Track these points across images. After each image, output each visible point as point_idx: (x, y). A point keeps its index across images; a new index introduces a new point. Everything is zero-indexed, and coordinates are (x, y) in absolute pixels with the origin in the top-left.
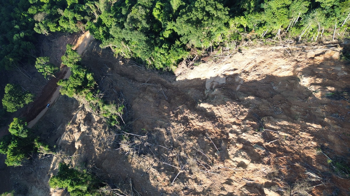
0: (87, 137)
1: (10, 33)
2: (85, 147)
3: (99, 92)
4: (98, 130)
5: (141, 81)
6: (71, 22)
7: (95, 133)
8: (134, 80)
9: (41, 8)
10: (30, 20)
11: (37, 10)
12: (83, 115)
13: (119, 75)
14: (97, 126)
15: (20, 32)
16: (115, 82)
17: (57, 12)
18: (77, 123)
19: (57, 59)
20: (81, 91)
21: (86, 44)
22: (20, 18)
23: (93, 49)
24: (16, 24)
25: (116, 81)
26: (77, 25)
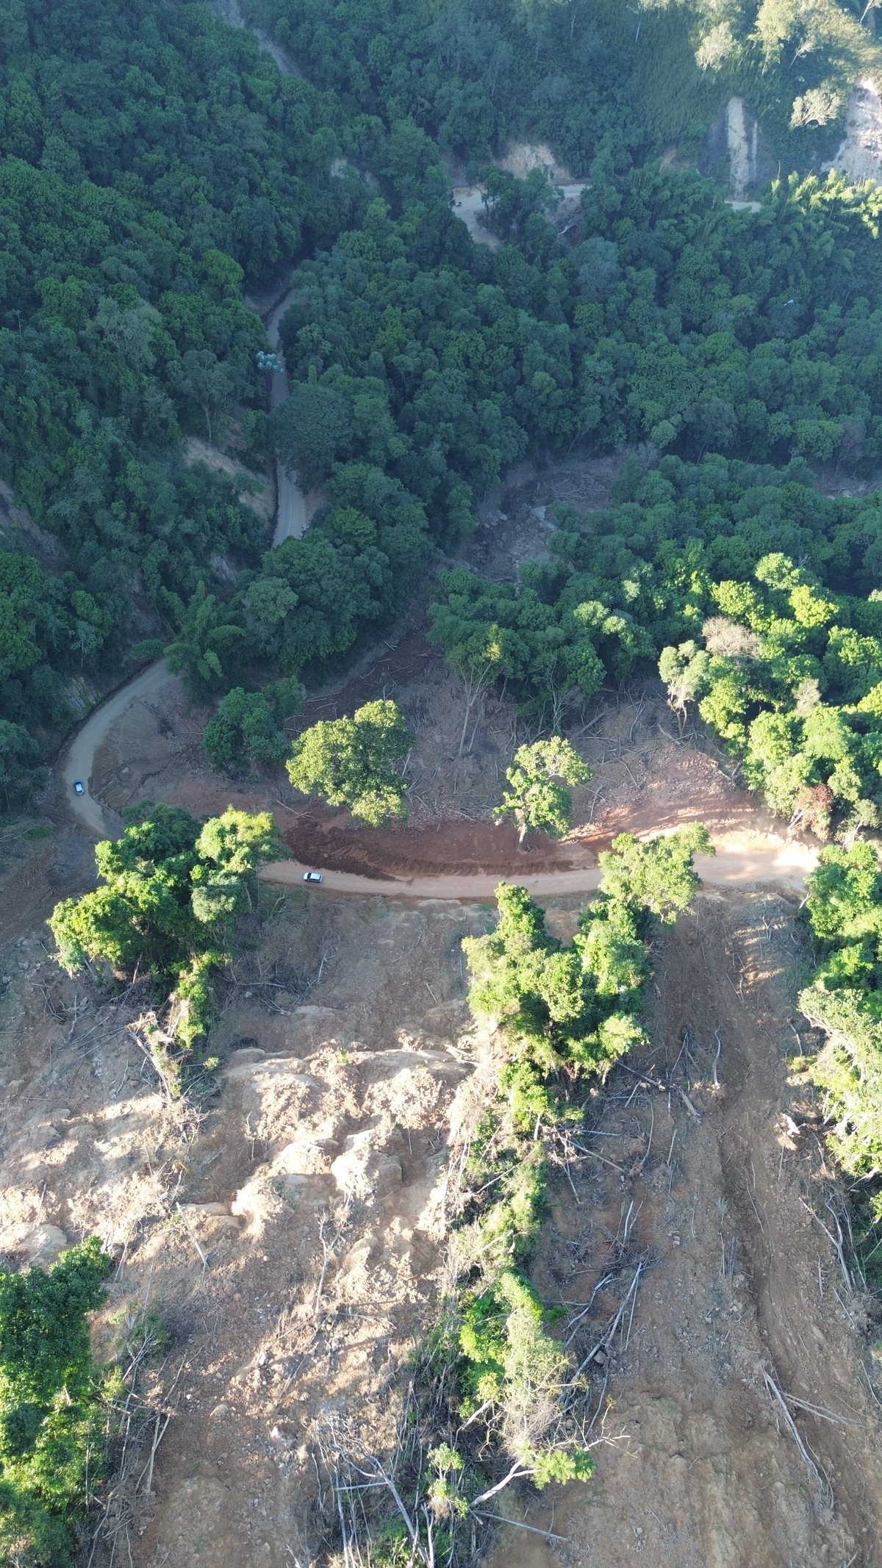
0: (313, 1229)
1: (594, 582)
2: (254, 1264)
3: (571, 1124)
4: (371, 1288)
5: (780, 1351)
6: (800, 763)
7: (348, 1280)
8: (754, 1291)
9: (764, 616)
10: (689, 611)
11: (748, 609)
12: (418, 1107)
13: (718, 1169)
14: (393, 1262)
15: (616, 611)
16: (670, 1171)
17: (795, 684)
18: (367, 1103)
19: (599, 799)
20: (528, 1032)
21: (742, 876)
22: (673, 578)
23: (746, 924)
24: (642, 579)
25: (681, 1167)
26: (806, 793)
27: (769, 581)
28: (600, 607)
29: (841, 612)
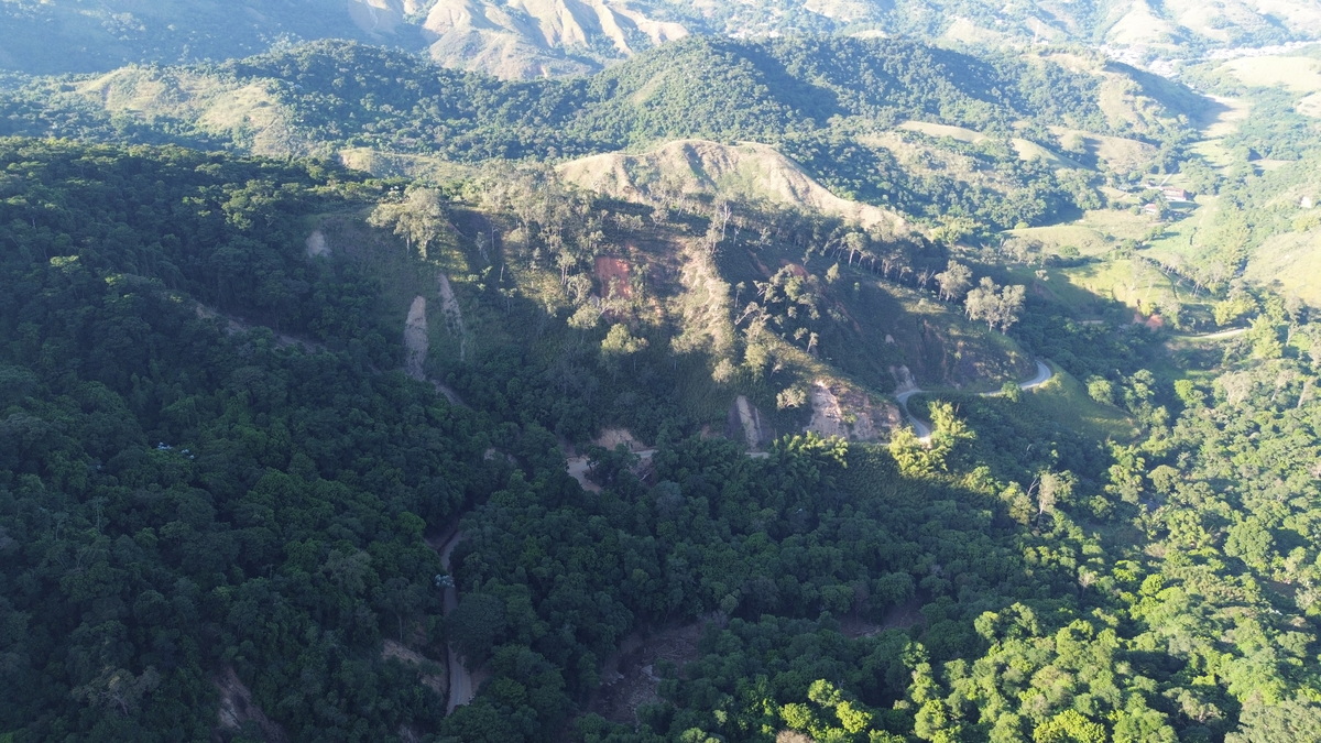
27: (819, 701)
28: (699, 731)
29: (875, 718)
